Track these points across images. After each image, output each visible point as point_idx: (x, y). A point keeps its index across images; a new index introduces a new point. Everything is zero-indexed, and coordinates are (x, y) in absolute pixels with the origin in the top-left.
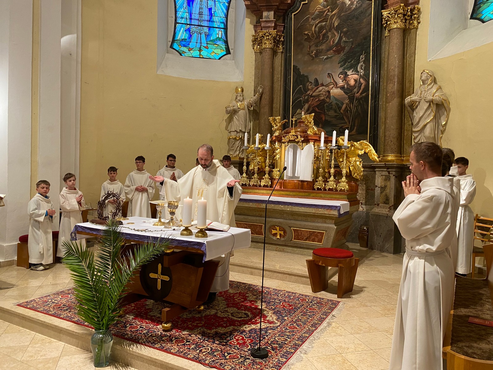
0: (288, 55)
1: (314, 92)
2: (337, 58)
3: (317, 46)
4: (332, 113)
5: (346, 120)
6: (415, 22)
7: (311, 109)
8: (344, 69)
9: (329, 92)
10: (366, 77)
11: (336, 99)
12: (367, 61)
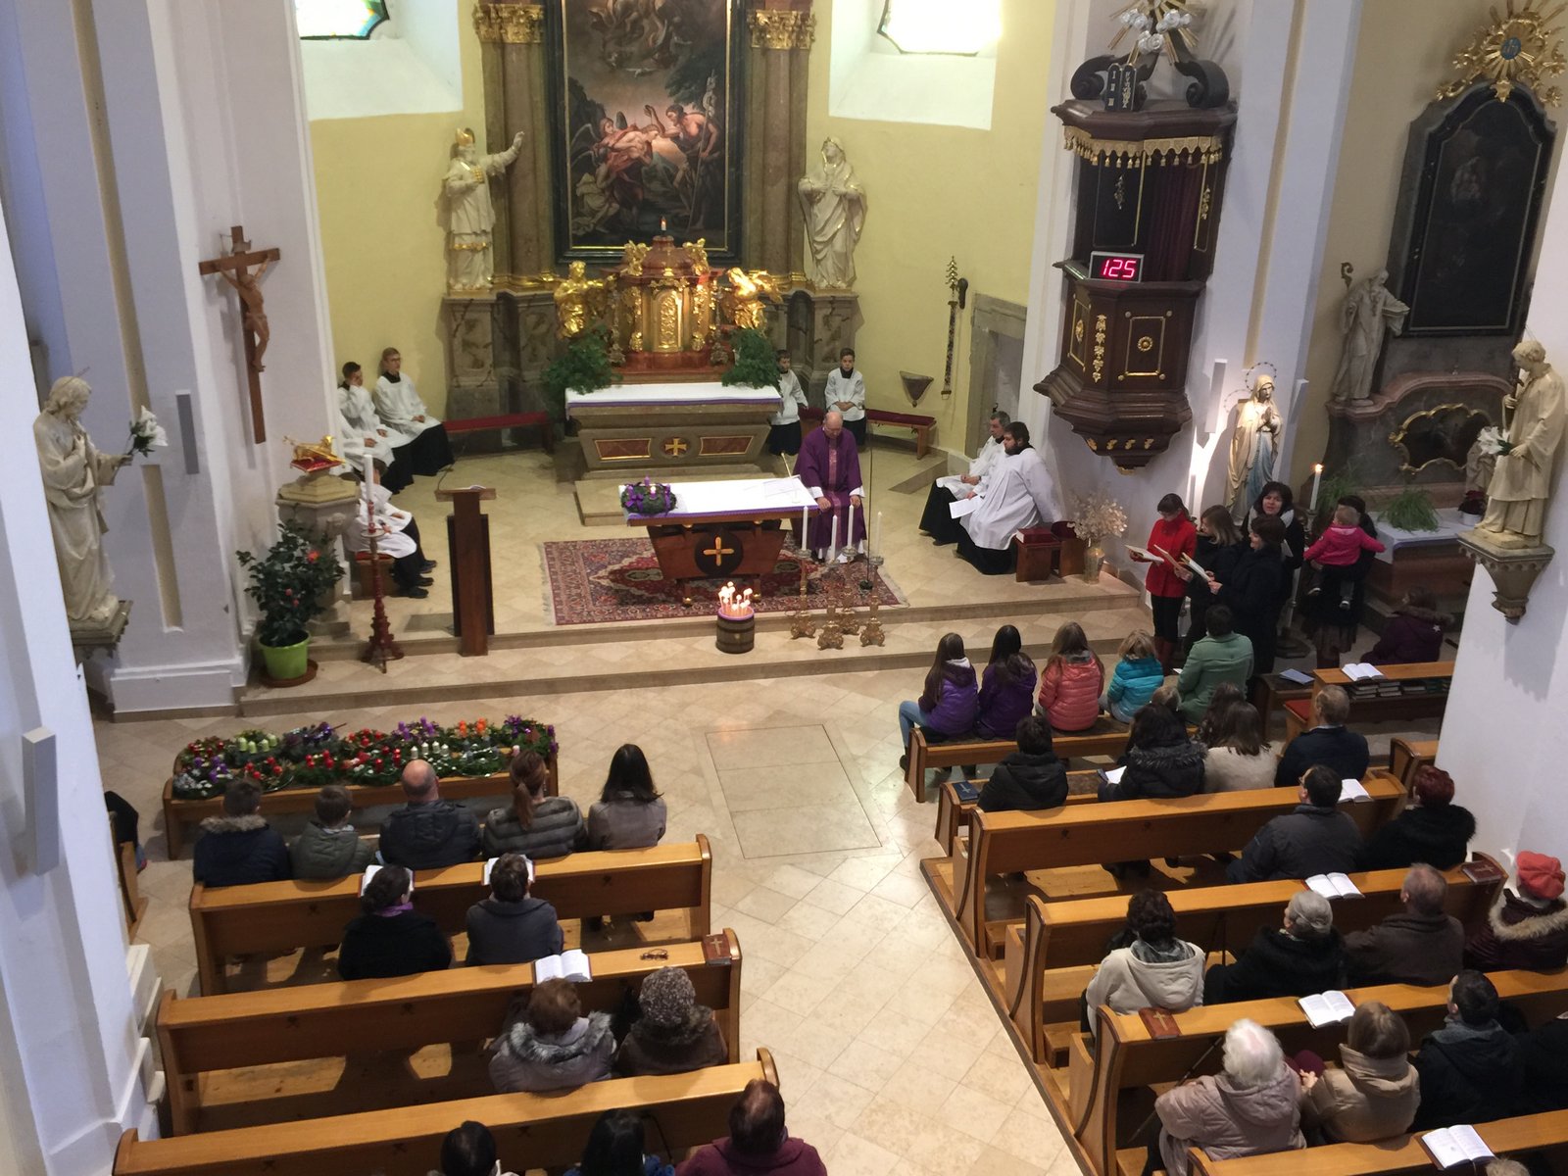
0: (557, 54)
1: (618, 140)
2: (664, 76)
3: (619, 44)
4: (656, 186)
5: (686, 203)
6: (808, 39)
7: (613, 176)
8: (677, 101)
9: (649, 144)
10: (719, 120)
11: (663, 159)
12: (719, 90)
